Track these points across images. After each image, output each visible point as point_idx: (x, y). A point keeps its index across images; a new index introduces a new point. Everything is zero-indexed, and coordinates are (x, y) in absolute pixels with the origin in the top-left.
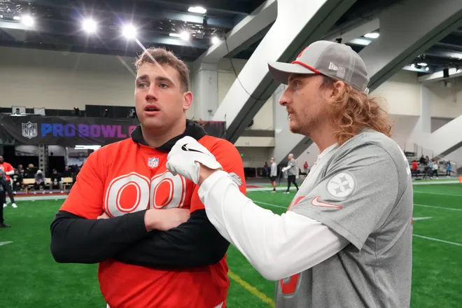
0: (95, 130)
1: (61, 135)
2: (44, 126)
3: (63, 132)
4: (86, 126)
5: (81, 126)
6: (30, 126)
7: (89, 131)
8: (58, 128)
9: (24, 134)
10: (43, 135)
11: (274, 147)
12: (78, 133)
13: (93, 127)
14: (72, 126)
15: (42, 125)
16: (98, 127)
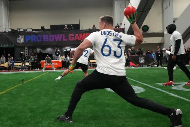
0: (51, 37)
1: (35, 41)
2: (27, 36)
3: (36, 39)
4: (47, 36)
5: (44, 36)
6: (20, 37)
7: (48, 38)
8: (34, 37)
9: (18, 41)
10: (27, 41)
11: (163, 43)
12: (43, 39)
13: (50, 36)
14: (40, 36)
15: (26, 36)
16: (53, 36)
